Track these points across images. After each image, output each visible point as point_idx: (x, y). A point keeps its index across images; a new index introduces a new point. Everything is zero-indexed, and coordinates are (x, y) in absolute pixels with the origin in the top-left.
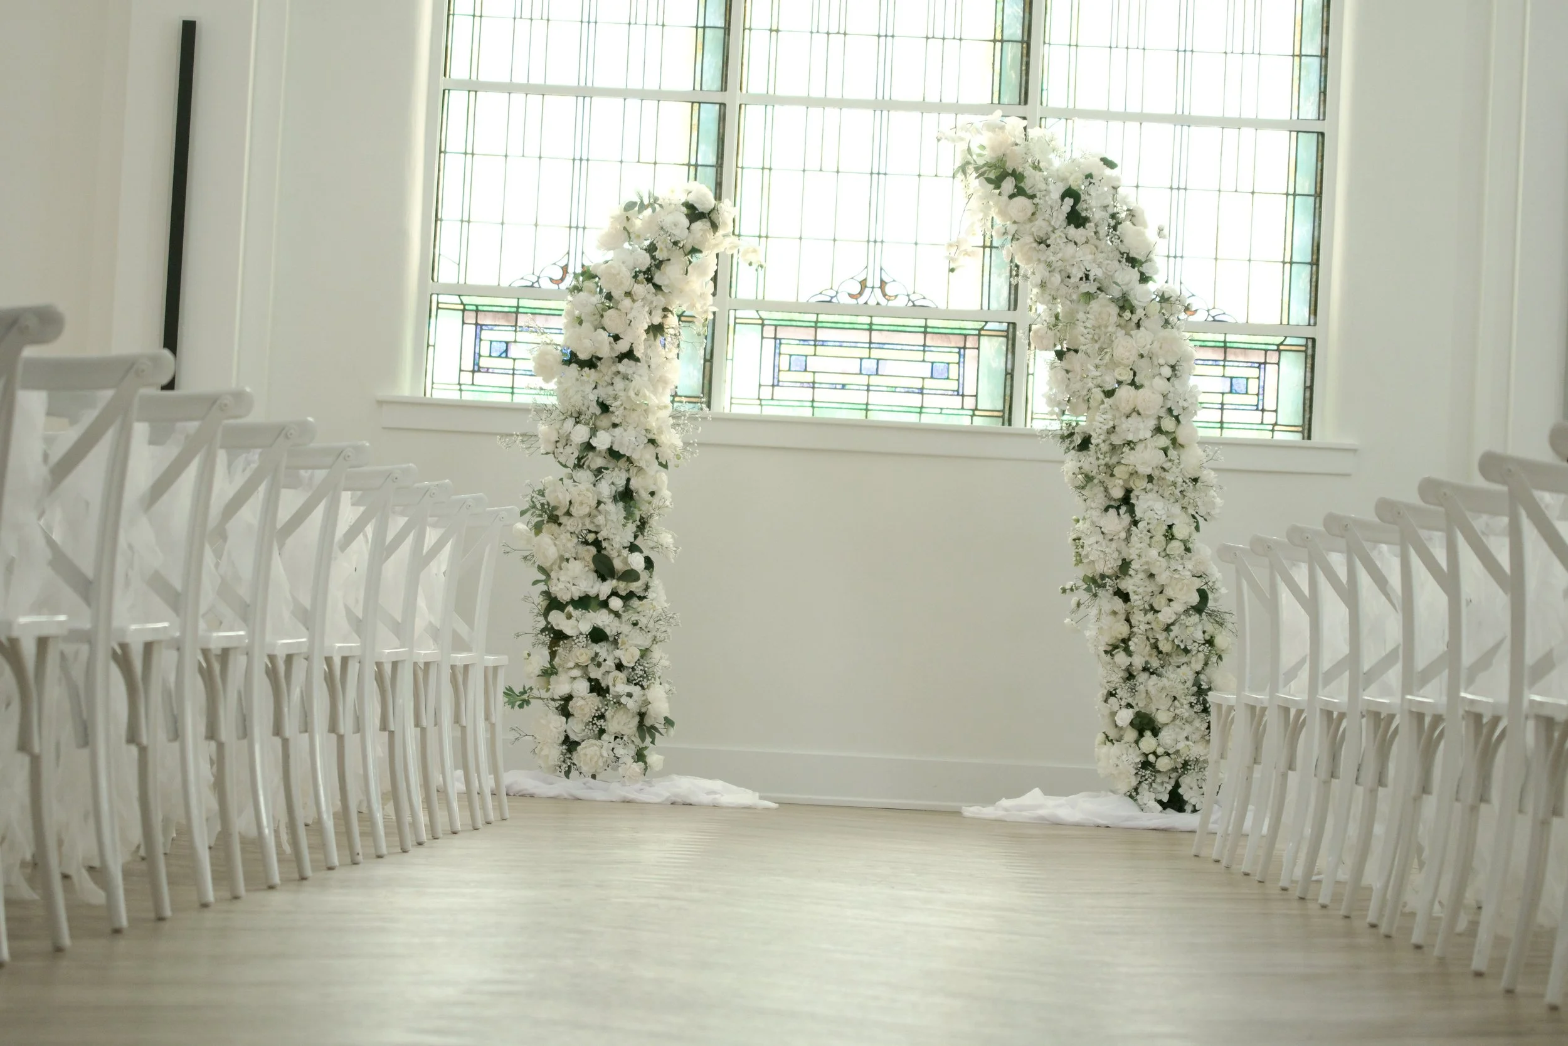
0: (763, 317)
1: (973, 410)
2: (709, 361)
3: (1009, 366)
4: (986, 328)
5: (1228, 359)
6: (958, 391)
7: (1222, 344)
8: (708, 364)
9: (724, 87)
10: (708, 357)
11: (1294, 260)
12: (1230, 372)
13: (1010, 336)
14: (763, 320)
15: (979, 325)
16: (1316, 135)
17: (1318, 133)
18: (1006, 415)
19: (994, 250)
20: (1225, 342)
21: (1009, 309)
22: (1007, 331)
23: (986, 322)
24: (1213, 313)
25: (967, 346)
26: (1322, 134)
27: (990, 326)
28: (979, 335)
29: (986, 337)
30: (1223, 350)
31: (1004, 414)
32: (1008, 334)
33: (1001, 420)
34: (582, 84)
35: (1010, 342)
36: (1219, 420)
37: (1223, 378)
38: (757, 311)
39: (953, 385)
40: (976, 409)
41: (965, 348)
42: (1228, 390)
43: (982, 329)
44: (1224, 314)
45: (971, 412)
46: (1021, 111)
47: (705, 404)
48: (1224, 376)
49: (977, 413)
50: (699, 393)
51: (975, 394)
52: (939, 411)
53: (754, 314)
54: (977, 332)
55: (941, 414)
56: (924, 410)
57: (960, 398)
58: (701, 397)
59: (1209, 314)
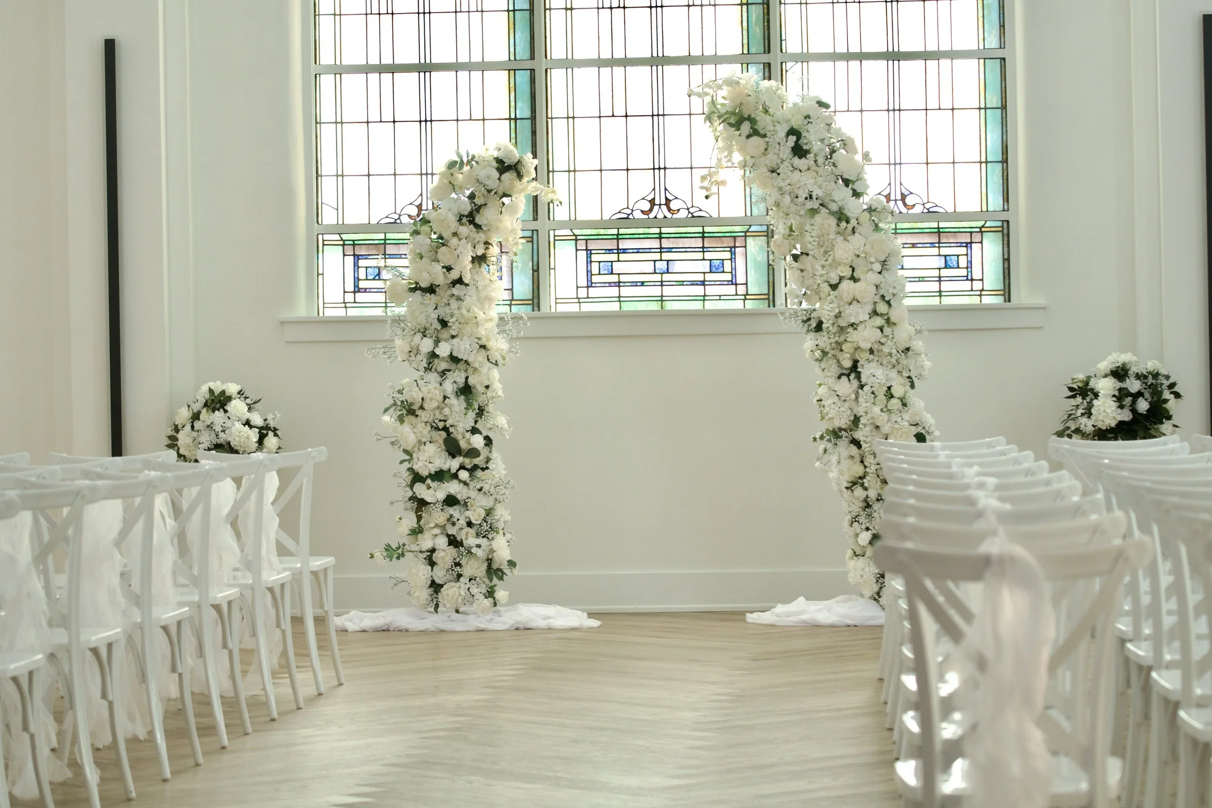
0: (576, 234)
1: (745, 295)
2: (536, 271)
4: (750, 230)
5: (942, 241)
6: (732, 281)
7: (936, 230)
8: (536, 273)
9: (532, 57)
10: (535, 268)
11: (989, 160)
12: (944, 251)
13: (770, 235)
14: (576, 236)
15: (744, 228)
16: (999, 60)
17: (1000, 58)
18: (771, 297)
20: (938, 228)
21: (767, 215)
22: (767, 232)
23: (750, 226)
24: (927, 206)
25: (737, 245)
26: (1004, 59)
27: (753, 229)
28: (746, 236)
29: (751, 238)
30: (937, 234)
31: (769, 296)
32: (768, 234)
33: (767, 301)
34: (422, 61)
35: (770, 240)
36: (938, 290)
37: (939, 257)
38: (571, 230)
39: (728, 277)
40: (747, 294)
42: (943, 265)
43: (747, 231)
44: (937, 206)
45: (743, 297)
46: (765, 58)
47: (536, 305)
48: (939, 255)
49: (748, 297)
50: (531, 297)
51: (745, 282)
52: (718, 298)
53: (569, 232)
54: (743, 234)
55: (720, 299)
56: (706, 298)
57: (734, 286)
58: (532, 300)
59: (924, 207)
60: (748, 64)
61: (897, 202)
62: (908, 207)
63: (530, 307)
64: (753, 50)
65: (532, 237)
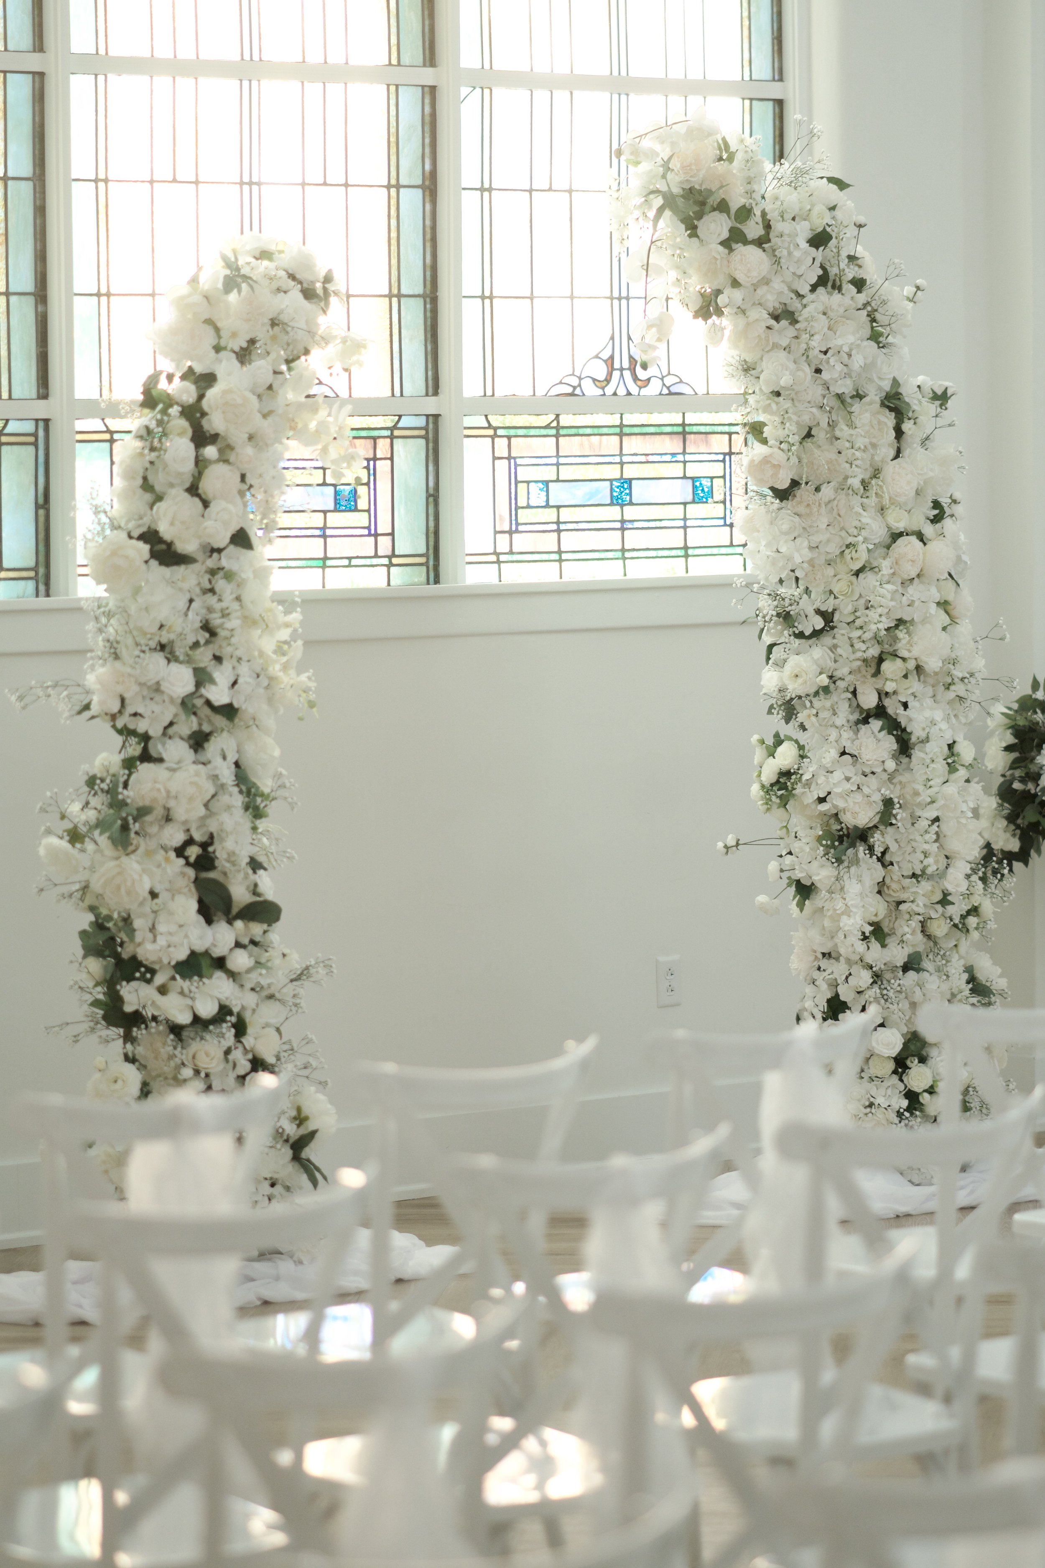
0: (112, 429)
1: (390, 557)
2: (42, 507)
3: (431, 484)
4: (400, 425)
5: (687, 451)
6: (369, 528)
7: (680, 429)
8: (41, 512)
9: (39, 45)
10: (41, 501)
12: (693, 470)
13: (431, 436)
14: (112, 433)
15: (389, 422)
18: (431, 563)
19: (403, 300)
20: (683, 425)
21: (427, 395)
22: (426, 428)
23: (400, 416)
24: (669, 381)
25: (378, 456)
27: (405, 422)
28: (392, 437)
29: (400, 440)
30: (681, 436)
31: (428, 559)
32: (427, 433)
33: (424, 568)
35: (431, 445)
36: (682, 545)
37: (684, 481)
38: (103, 420)
39: (362, 519)
40: (394, 555)
41: (375, 459)
42: (689, 498)
43: (395, 427)
44: (681, 382)
45: (386, 561)
46: (428, 76)
47: (41, 580)
48: (685, 477)
49: (395, 561)
50: (32, 564)
51: (390, 531)
52: (346, 562)
53: (97, 425)
54: (388, 433)
55: (349, 566)
56: (329, 563)
57: (372, 538)
58: (35, 569)
59: (664, 384)
60: (397, 86)
61: (624, 372)
62: (639, 383)
63: (31, 585)
64: (405, 60)
65: (35, 435)
